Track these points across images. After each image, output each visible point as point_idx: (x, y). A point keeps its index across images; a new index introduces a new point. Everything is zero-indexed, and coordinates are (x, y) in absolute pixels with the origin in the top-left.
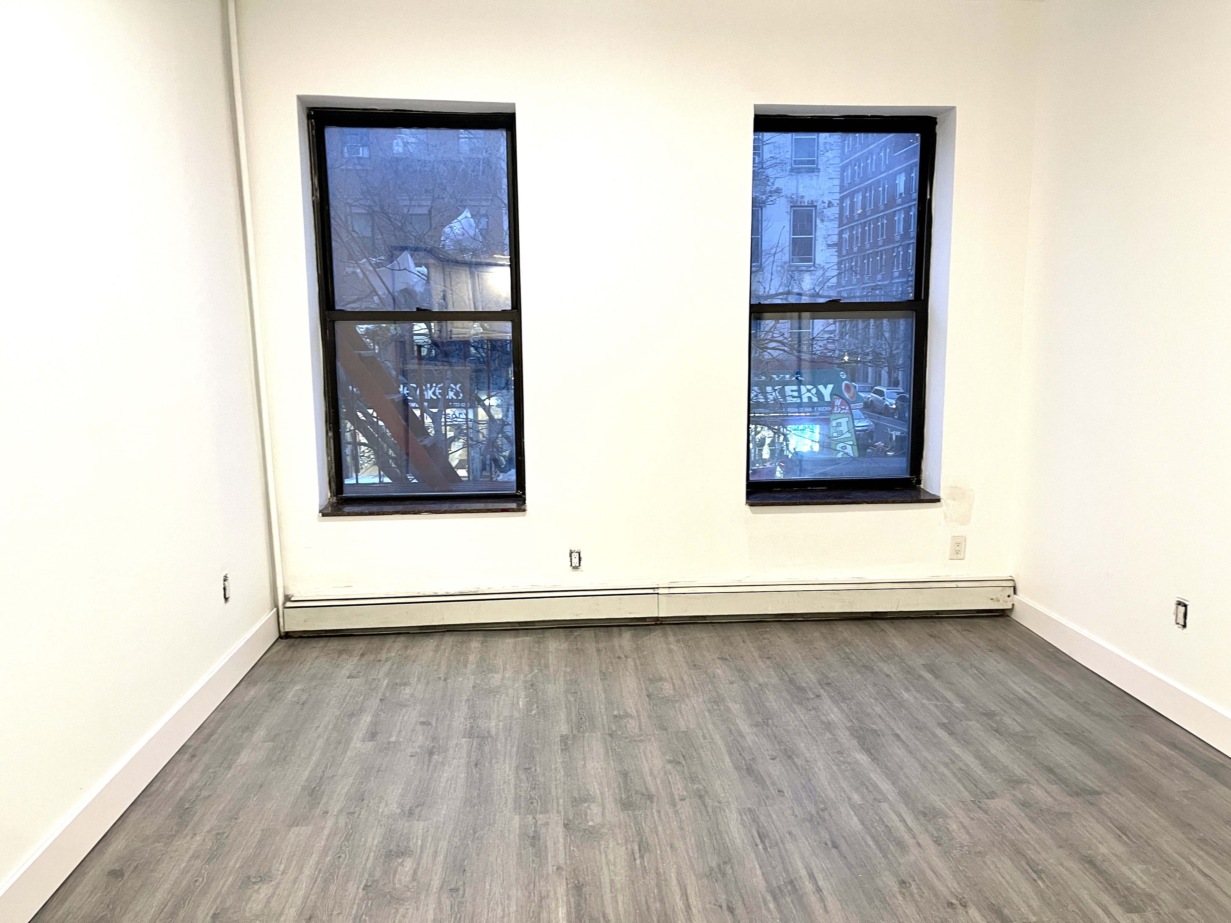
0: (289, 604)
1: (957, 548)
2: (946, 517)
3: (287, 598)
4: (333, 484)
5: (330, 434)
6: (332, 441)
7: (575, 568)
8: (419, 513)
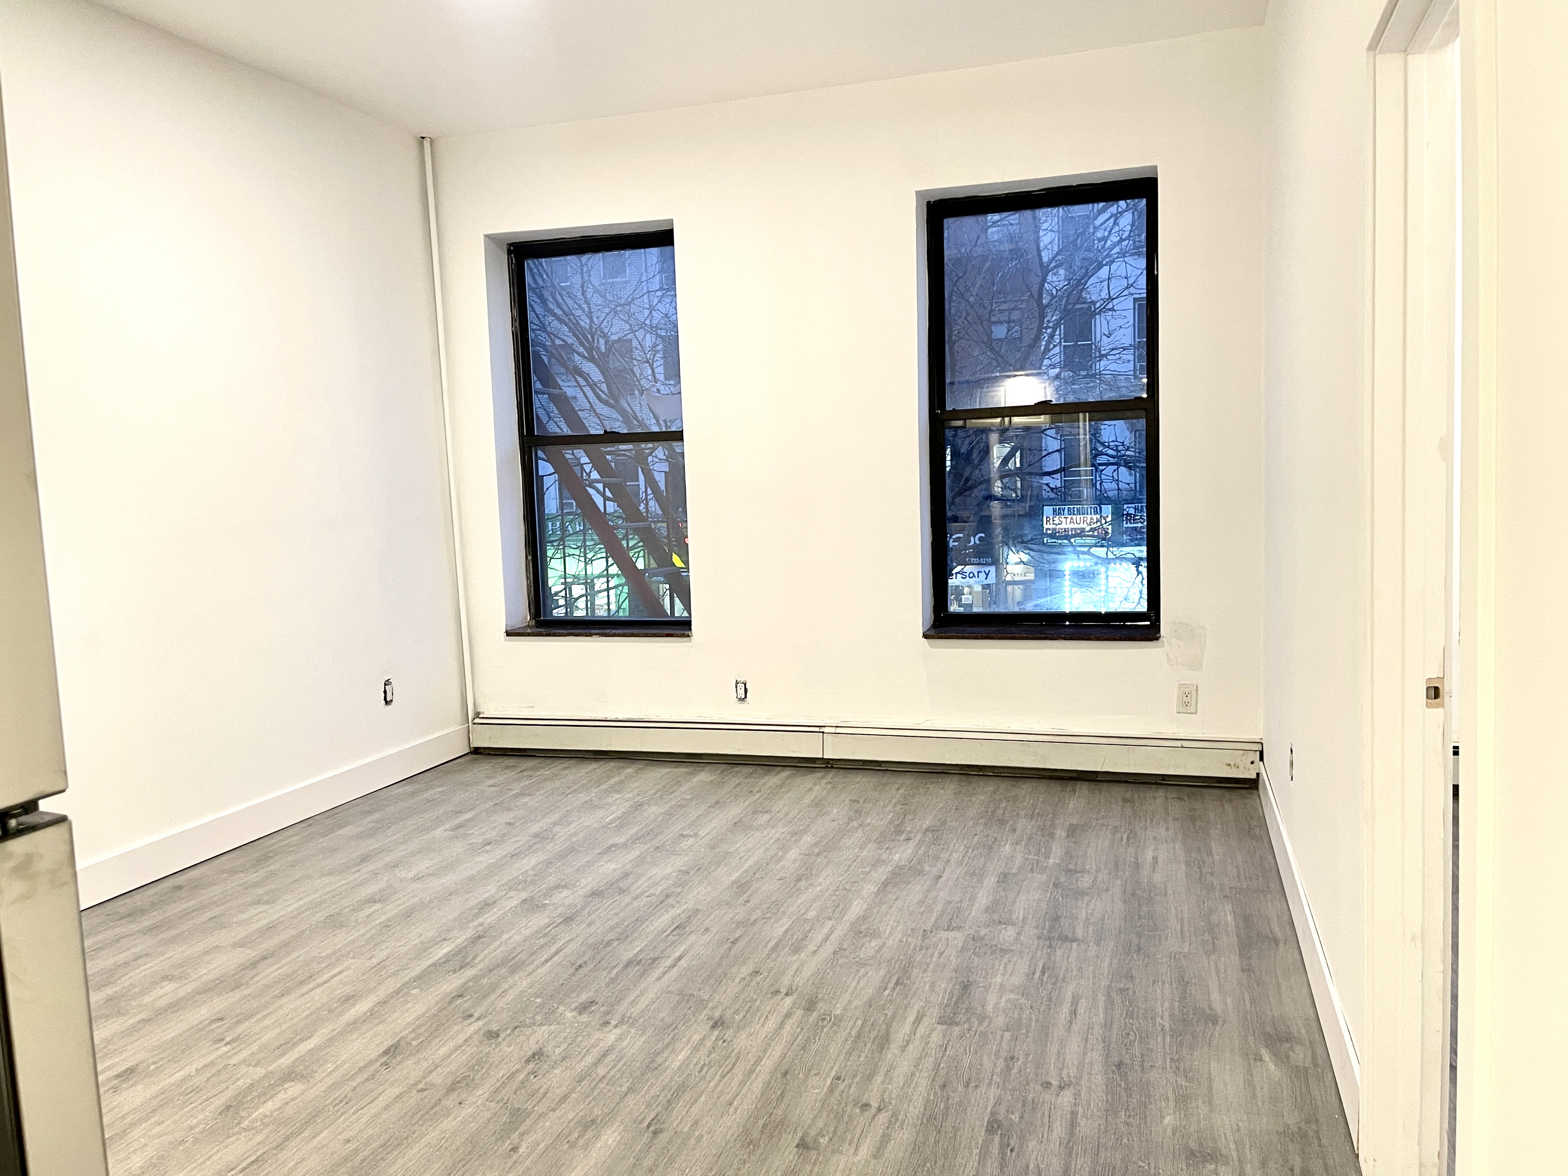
0: (477, 721)
1: (1185, 699)
2: (1169, 660)
3: (477, 715)
4: (532, 607)
5: (530, 558)
6: (531, 564)
7: (742, 700)
8: (590, 635)
